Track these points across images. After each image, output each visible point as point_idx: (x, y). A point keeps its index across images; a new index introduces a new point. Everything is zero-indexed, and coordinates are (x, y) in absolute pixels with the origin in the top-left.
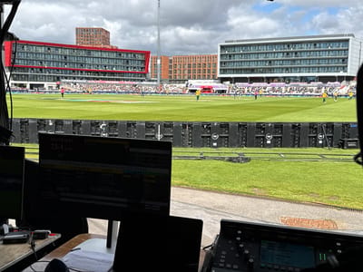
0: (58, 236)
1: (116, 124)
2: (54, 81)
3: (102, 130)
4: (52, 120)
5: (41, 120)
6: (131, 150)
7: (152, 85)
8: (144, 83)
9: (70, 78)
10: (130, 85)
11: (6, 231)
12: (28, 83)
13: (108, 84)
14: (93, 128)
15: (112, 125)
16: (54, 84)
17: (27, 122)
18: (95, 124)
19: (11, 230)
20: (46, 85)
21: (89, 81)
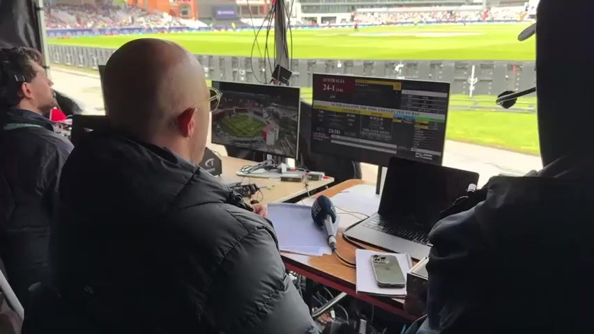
0: (331, 180)
1: (415, 65)
2: (349, 11)
3: (397, 73)
4: (341, 61)
5: (330, 61)
6: (404, 92)
7: (474, 11)
8: (463, 7)
9: (367, 6)
10: (443, 12)
11: (284, 170)
12: (319, 16)
13: (414, 12)
14: (387, 70)
15: (410, 65)
16: (348, 16)
17: (314, 63)
18: (390, 65)
19: (289, 169)
20: (340, 16)
21: (391, 10)
